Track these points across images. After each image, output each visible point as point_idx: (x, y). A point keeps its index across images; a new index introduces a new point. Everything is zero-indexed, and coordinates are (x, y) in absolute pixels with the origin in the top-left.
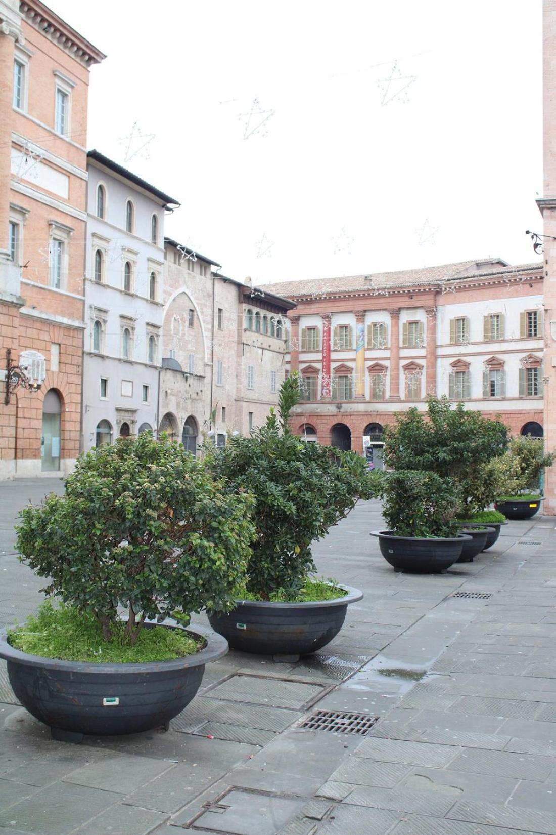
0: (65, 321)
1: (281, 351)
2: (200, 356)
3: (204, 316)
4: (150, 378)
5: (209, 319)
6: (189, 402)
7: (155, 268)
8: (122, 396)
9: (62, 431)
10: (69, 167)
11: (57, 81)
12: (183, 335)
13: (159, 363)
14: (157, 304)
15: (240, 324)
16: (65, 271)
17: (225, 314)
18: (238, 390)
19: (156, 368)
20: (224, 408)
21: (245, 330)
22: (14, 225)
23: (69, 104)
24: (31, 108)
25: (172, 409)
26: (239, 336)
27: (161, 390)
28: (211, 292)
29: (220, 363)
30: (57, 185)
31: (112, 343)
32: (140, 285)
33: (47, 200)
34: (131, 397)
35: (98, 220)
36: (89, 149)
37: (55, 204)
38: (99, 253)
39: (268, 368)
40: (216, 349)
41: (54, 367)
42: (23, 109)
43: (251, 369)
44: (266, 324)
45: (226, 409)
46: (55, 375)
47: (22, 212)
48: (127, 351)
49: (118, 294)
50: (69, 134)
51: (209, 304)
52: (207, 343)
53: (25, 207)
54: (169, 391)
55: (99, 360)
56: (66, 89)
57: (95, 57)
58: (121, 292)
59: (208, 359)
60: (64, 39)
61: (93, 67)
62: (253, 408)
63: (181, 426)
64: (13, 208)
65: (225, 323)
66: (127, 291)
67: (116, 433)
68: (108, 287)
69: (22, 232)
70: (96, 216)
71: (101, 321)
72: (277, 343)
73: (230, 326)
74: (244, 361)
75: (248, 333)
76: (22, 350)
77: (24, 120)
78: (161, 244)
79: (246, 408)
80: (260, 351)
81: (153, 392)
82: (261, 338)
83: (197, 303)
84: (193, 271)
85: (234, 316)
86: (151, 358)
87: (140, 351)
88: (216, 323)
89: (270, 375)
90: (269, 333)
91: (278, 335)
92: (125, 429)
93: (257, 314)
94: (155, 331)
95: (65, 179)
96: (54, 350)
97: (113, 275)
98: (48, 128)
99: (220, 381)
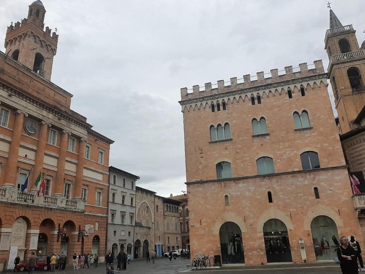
0: (100, 215)
1: (178, 216)
2: (151, 221)
3: (152, 208)
4: (131, 230)
5: (153, 209)
6: (145, 236)
7: (132, 196)
8: (121, 235)
9: (99, 248)
10: (103, 172)
11: (100, 150)
12: (145, 215)
13: (134, 224)
14: (133, 207)
15: (164, 209)
16: (101, 200)
17: (159, 207)
18: (164, 230)
19: (133, 226)
20: (159, 236)
21: (166, 211)
22: (85, 190)
23: (103, 155)
24: (91, 158)
25: (139, 238)
26: (164, 213)
27: (135, 233)
28: (154, 201)
29: (158, 223)
30: (100, 177)
31: (118, 220)
32: (127, 202)
33: (96, 181)
34: (125, 235)
35: (114, 185)
36: (110, 166)
37: (98, 182)
38: (114, 194)
39: (174, 223)
40: (156, 218)
41: (97, 229)
42: (89, 158)
43: (168, 223)
44: (173, 209)
45: (160, 237)
46: (97, 232)
47: (87, 186)
48: (123, 222)
49: (120, 205)
50: (103, 163)
51: (153, 205)
52: (153, 217)
53: (88, 184)
54: (138, 233)
55: (113, 225)
56: (102, 151)
57: (111, 142)
58: (121, 204)
59: (153, 221)
60: (100, 138)
61: (111, 145)
62: (169, 235)
63: (142, 243)
64: (84, 185)
65: (159, 210)
66: (123, 204)
67: (119, 247)
68: (116, 203)
69: (87, 191)
70: (113, 184)
71: (114, 213)
72: (177, 215)
73: (161, 210)
74: (166, 221)
75: (166, 212)
76: (86, 225)
77: (89, 161)
78: (135, 189)
79: (167, 236)
80: (171, 217)
81: (132, 234)
82: (171, 213)
83: (149, 205)
84: (148, 195)
85: (162, 207)
86: (131, 223)
87: (127, 221)
88: (156, 210)
89: (175, 224)
90: (174, 211)
91: (177, 212)
92: (122, 246)
93: (170, 206)
94: (133, 215)
95: (102, 175)
96: (97, 224)
97: (118, 199)
98: (96, 162)
99: (158, 227)
